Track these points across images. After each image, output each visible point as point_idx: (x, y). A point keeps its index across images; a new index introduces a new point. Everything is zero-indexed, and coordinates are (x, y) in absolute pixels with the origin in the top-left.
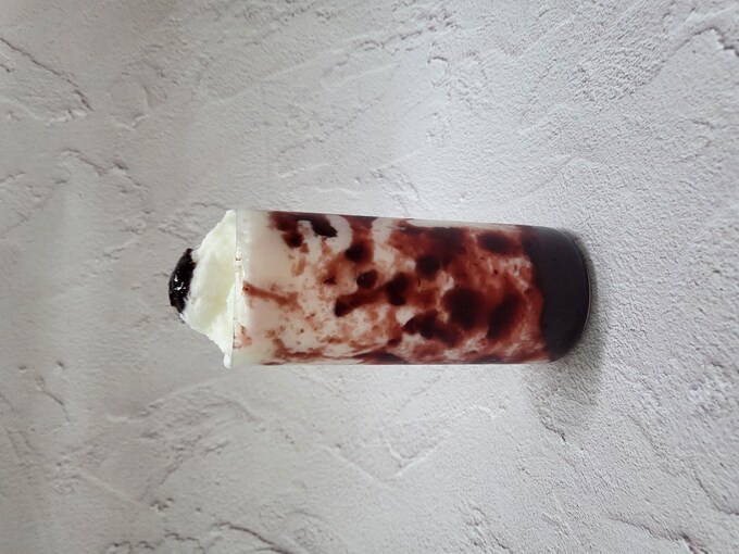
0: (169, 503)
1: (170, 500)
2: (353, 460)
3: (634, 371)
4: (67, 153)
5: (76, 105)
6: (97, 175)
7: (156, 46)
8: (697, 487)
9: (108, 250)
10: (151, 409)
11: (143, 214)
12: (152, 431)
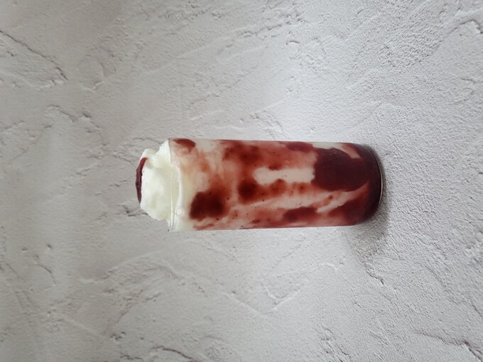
0: (122, 335)
1: (123, 333)
2: (244, 301)
3: (428, 238)
4: (52, 108)
5: (57, 77)
6: (71, 121)
7: (108, 37)
8: (473, 310)
9: (79, 170)
10: (110, 274)
11: (101, 146)
12: (111, 288)
